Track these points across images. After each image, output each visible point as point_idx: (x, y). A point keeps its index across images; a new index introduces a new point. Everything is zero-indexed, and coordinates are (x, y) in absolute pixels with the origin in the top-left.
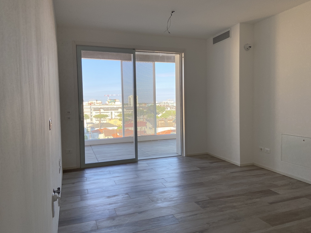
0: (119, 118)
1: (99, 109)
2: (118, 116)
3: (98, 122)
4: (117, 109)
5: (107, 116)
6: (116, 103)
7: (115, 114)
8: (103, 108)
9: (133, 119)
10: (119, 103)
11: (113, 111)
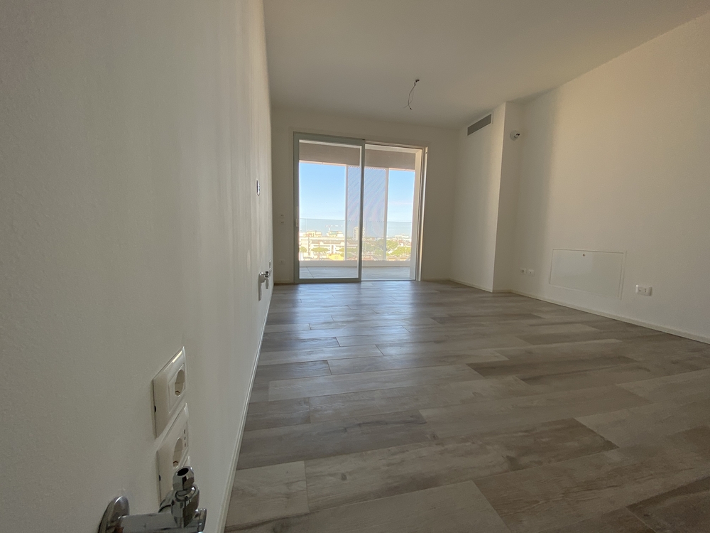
0: (341, 253)
1: (318, 242)
2: (340, 250)
3: (316, 257)
4: (339, 242)
5: (327, 250)
6: (339, 235)
7: (336, 248)
8: (323, 241)
9: (358, 255)
10: (341, 236)
11: (334, 245)
